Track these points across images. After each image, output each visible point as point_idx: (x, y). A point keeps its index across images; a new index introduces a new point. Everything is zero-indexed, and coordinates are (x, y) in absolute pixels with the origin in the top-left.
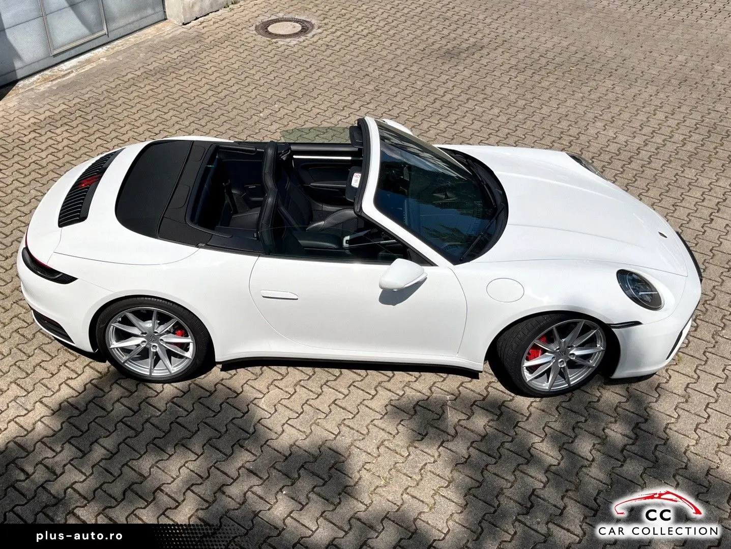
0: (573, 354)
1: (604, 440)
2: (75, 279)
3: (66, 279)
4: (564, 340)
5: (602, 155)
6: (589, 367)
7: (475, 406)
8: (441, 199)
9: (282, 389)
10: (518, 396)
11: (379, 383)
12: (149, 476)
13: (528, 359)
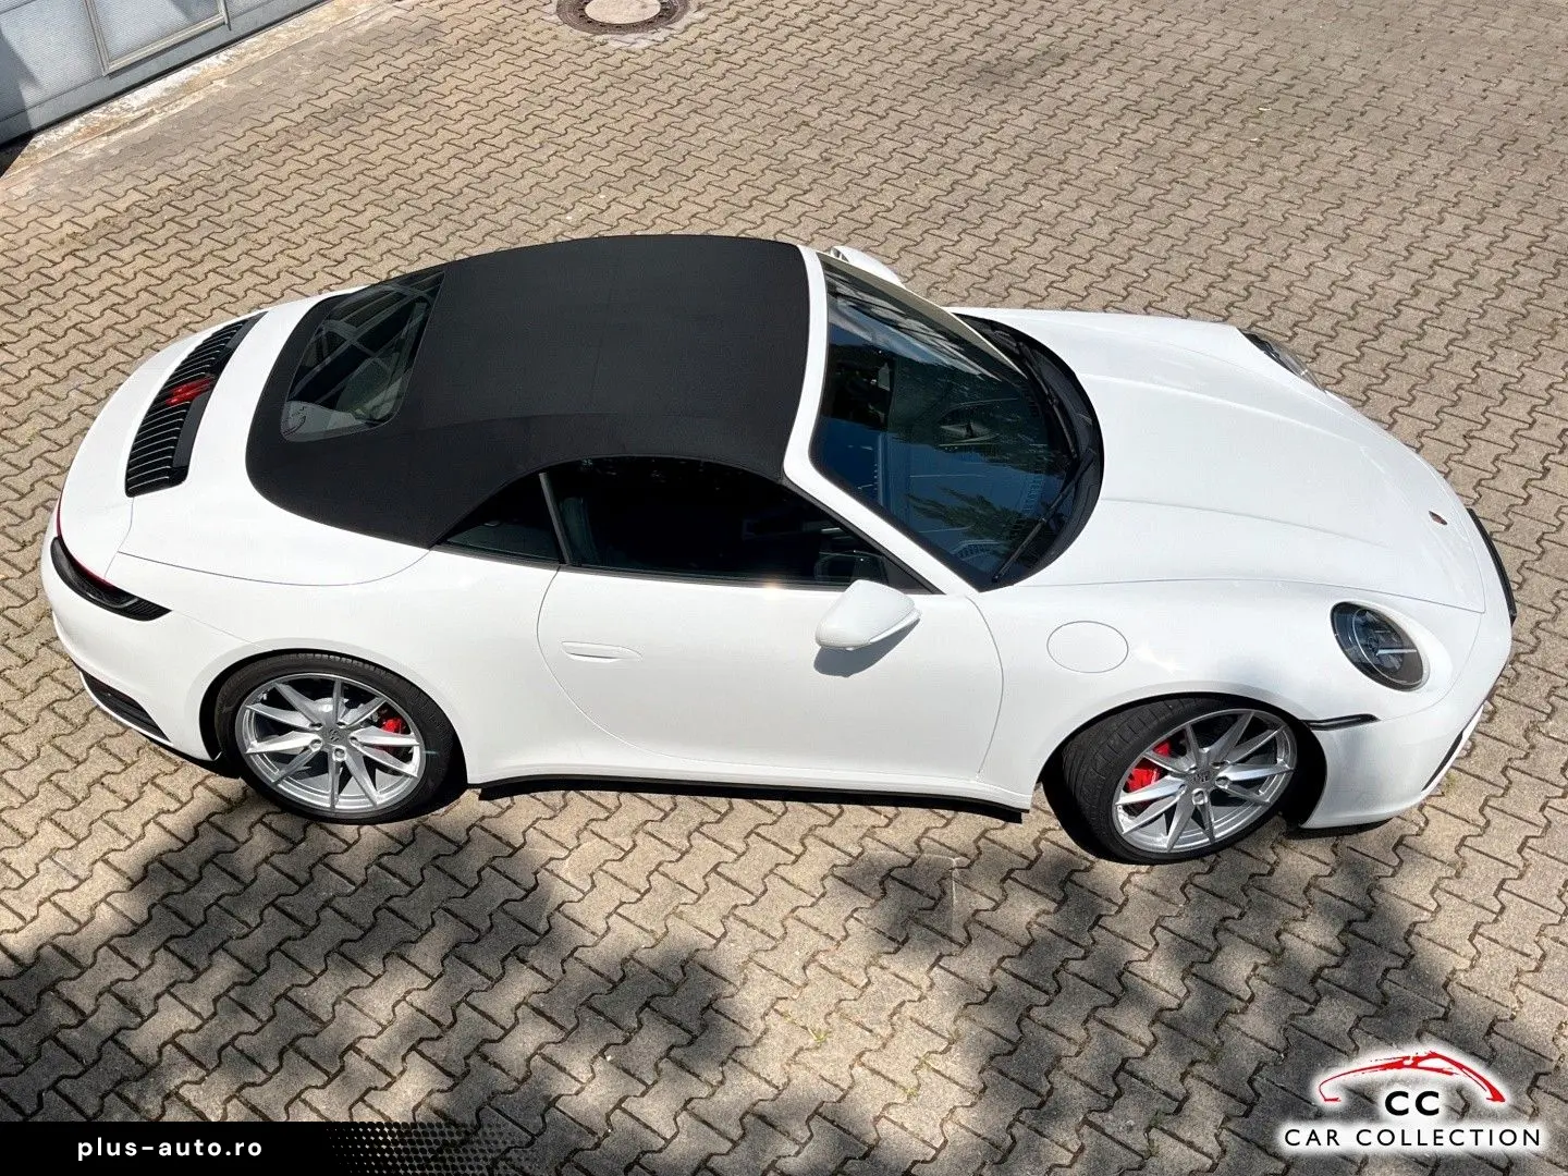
0: (1225, 778)
1: (1278, 956)
2: (167, 611)
3: (146, 611)
4: (1206, 750)
5: (1316, 318)
6: (1256, 805)
7: (1009, 881)
8: (960, 438)
9: (606, 839)
10: (1102, 861)
11: (810, 830)
12: (331, 1021)
13: (1127, 789)
